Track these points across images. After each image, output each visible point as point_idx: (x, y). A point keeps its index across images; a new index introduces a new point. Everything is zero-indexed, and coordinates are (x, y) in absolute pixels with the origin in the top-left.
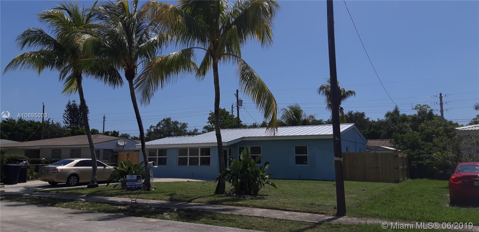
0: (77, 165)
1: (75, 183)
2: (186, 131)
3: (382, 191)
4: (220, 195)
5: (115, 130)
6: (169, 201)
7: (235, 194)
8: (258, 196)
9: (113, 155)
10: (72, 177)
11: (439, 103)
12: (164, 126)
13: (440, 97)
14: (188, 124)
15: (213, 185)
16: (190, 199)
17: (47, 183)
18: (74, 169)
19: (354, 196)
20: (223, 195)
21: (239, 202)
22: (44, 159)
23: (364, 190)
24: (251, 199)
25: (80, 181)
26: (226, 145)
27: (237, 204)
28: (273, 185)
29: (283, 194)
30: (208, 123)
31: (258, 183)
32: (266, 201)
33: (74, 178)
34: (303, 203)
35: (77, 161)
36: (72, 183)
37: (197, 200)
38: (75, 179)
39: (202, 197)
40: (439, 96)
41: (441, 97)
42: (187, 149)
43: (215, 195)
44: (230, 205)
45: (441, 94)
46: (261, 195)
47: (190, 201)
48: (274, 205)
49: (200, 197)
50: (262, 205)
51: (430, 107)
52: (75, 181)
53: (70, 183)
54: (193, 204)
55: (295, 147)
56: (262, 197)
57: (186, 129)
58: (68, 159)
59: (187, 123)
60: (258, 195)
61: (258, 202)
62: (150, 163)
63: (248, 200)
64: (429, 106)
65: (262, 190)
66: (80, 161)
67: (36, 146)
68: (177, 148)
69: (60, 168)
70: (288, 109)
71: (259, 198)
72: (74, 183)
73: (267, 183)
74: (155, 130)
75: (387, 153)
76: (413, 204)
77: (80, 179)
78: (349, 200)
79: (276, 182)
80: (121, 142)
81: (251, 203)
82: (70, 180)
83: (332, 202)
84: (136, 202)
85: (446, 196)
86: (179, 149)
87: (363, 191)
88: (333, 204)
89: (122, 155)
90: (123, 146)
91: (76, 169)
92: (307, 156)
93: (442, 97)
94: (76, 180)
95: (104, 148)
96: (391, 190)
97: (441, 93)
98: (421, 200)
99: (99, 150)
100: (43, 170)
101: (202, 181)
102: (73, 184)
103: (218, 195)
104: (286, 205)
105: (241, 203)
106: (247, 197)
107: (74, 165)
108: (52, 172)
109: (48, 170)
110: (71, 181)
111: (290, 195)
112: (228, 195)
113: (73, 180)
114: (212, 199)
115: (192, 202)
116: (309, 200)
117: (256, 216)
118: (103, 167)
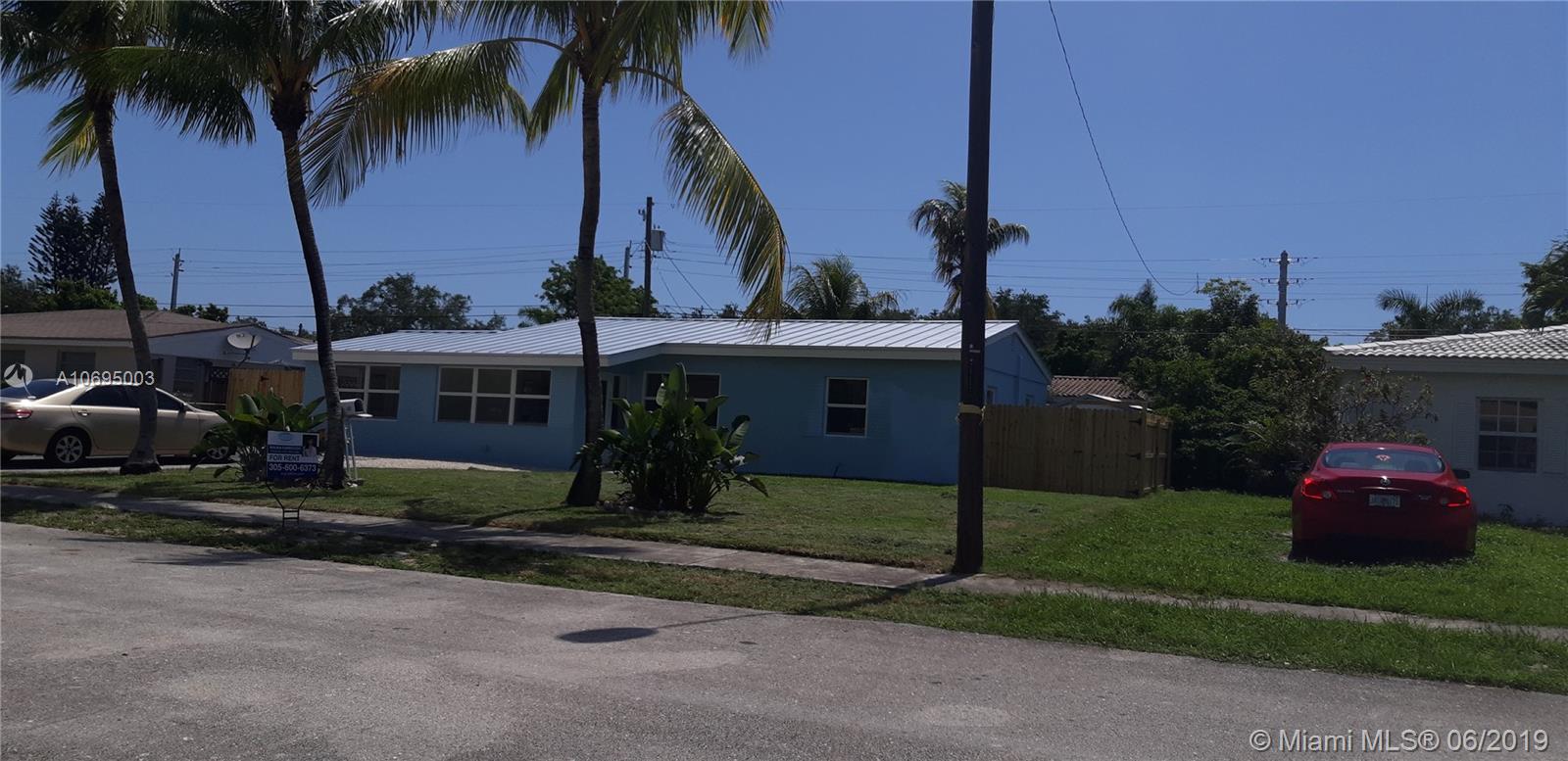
0: (86, 399)
1: (76, 457)
3: (1090, 514)
4: (584, 509)
5: (214, 304)
6: (410, 521)
7: (631, 508)
8: (706, 515)
10: (66, 439)
11: (1277, 281)
14: (472, 298)
15: (561, 483)
16: (484, 516)
18: (72, 412)
19: (1005, 525)
20: (591, 509)
21: (646, 530)
23: (1035, 511)
24: (686, 522)
27: (641, 535)
29: (785, 511)
30: (542, 297)
31: (709, 478)
32: (732, 528)
33: (73, 442)
34: (851, 538)
35: (83, 386)
36: (63, 457)
37: (507, 519)
38: (76, 445)
39: (522, 512)
40: (1279, 260)
41: (1284, 264)
42: (472, 369)
43: (566, 507)
44: (615, 536)
45: (1284, 255)
46: (718, 514)
47: (483, 522)
48: (758, 541)
49: (516, 512)
50: (722, 539)
51: (1249, 289)
52: (77, 451)
53: (60, 454)
54: (493, 529)
55: (831, 380)
56: (719, 517)
58: (52, 380)
60: (707, 512)
61: (708, 530)
62: (345, 404)
63: (676, 525)
64: (1248, 286)
65: (719, 500)
68: (437, 366)
69: (23, 405)
70: (814, 271)
71: (711, 521)
72: (71, 457)
73: (739, 477)
74: (354, 310)
75: (1113, 410)
76: (1184, 551)
78: (993, 535)
79: (766, 480)
80: (239, 336)
81: (686, 531)
82: (59, 446)
83: (938, 536)
84: (298, 518)
85: (1278, 535)
86: (442, 369)
87: (1032, 515)
88: (942, 542)
89: (241, 380)
90: (247, 350)
91: (81, 414)
92: (865, 409)
94: (80, 447)
96: (1118, 513)
97: (1284, 251)
99: (162, 358)
101: (518, 470)
102: (66, 460)
103: (576, 509)
104: (798, 541)
105: (654, 531)
106: (675, 516)
107: (72, 401)
110: (60, 450)
111: (808, 515)
112: (608, 510)
113: (69, 448)
114: (558, 517)
115: (491, 524)
116: (868, 530)
117: (702, 568)
118: (177, 412)
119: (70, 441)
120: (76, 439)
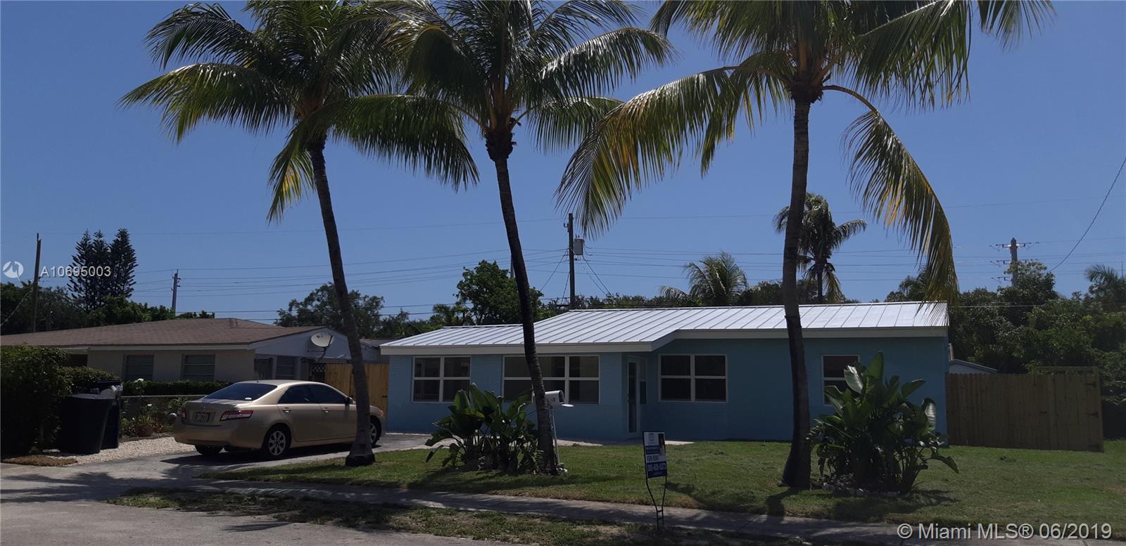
1: (282, 450)
2: (377, 316)
9: (313, 373)
10: (275, 434)
11: (1010, 262)
12: (324, 304)
13: (1010, 248)
18: (279, 410)
22: (142, 380)
25: (294, 444)
26: (651, 351)
28: (949, 462)
30: (457, 296)
33: (280, 437)
36: (273, 451)
38: (282, 438)
40: (1010, 246)
41: (1014, 249)
45: (1014, 242)
52: (282, 445)
53: (271, 449)
55: (824, 357)
57: (379, 311)
59: (382, 298)
64: (1045, 266)
66: (291, 388)
67: (78, 345)
69: (242, 405)
70: (703, 267)
72: (279, 451)
77: (293, 440)
80: (318, 337)
82: (271, 441)
90: (325, 348)
93: (1017, 247)
94: (284, 441)
95: (280, 354)
97: (1013, 238)
100: (191, 413)
102: (276, 453)
108: (224, 418)
109: (209, 414)
110: (271, 445)
113: (277, 442)
119: (278, 435)
120: (281, 434)
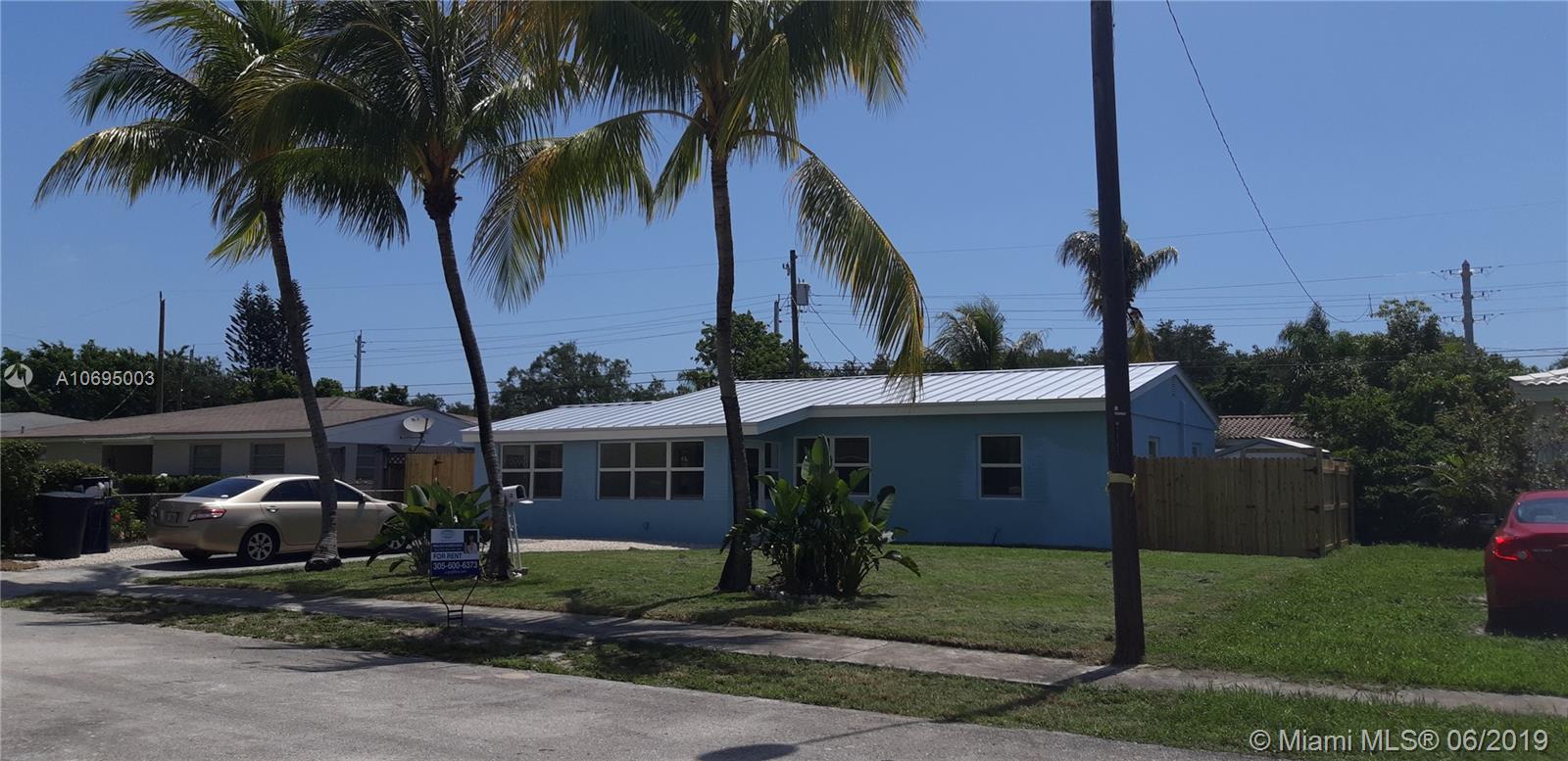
0: (273, 495)
1: (267, 554)
2: (625, 385)
3: (1265, 582)
4: (735, 595)
5: (395, 383)
6: (569, 615)
7: (782, 593)
8: (857, 599)
9: (389, 465)
10: (256, 536)
11: (1461, 295)
12: (555, 372)
13: (1462, 274)
15: (713, 562)
16: (639, 606)
17: (177, 553)
18: (262, 509)
19: (1172, 599)
20: (743, 595)
21: (796, 618)
22: (165, 475)
23: (1205, 581)
24: (836, 607)
25: (284, 548)
26: (757, 433)
27: (790, 625)
28: (906, 562)
29: (938, 591)
31: (857, 558)
32: (883, 614)
33: (264, 539)
34: (1006, 623)
35: (271, 482)
36: (255, 555)
37: (660, 610)
38: (267, 541)
39: (675, 600)
40: (1461, 272)
41: (1466, 276)
42: (630, 444)
43: (718, 593)
44: (765, 627)
45: (1466, 266)
46: (869, 597)
47: (637, 614)
48: (908, 630)
49: (670, 601)
50: (872, 629)
51: (1429, 310)
52: (267, 549)
53: (251, 553)
54: (647, 622)
55: (982, 438)
56: (871, 601)
57: (627, 379)
58: (244, 477)
59: (627, 361)
60: (859, 594)
61: (858, 617)
62: (508, 490)
63: (826, 612)
64: (1427, 305)
65: (872, 580)
66: (283, 484)
67: (140, 434)
68: (597, 441)
69: (217, 504)
70: (959, 317)
71: (862, 605)
72: (262, 555)
73: (889, 556)
74: (524, 382)
75: (1285, 459)
76: (1368, 626)
77: (282, 543)
78: (1154, 615)
79: (917, 554)
80: (413, 420)
81: (836, 620)
82: (251, 544)
83: (1099, 618)
84: (462, 618)
85: (1474, 601)
86: (602, 445)
87: (1200, 585)
88: (1103, 625)
89: (416, 465)
90: (422, 434)
91: (269, 510)
92: (1020, 468)
93: (1471, 273)
94: (270, 544)
95: (360, 442)
96: (1296, 581)
97: (1466, 261)
98: (1392, 614)
99: (343, 449)
100: (162, 512)
101: (676, 548)
102: (258, 558)
103: (728, 595)
104: (949, 629)
105: (803, 620)
106: (824, 601)
107: (260, 498)
108: (192, 518)
109: (178, 513)
110: (252, 548)
111: (963, 594)
112: (760, 596)
113: (260, 545)
114: (710, 606)
115: (646, 616)
116: (1023, 613)
117: (850, 664)
118: (357, 503)
119: (261, 537)
120: (265, 536)
